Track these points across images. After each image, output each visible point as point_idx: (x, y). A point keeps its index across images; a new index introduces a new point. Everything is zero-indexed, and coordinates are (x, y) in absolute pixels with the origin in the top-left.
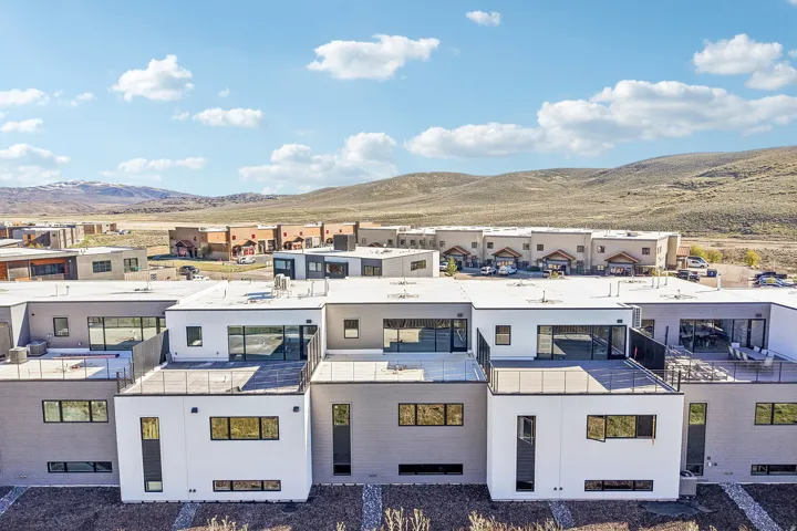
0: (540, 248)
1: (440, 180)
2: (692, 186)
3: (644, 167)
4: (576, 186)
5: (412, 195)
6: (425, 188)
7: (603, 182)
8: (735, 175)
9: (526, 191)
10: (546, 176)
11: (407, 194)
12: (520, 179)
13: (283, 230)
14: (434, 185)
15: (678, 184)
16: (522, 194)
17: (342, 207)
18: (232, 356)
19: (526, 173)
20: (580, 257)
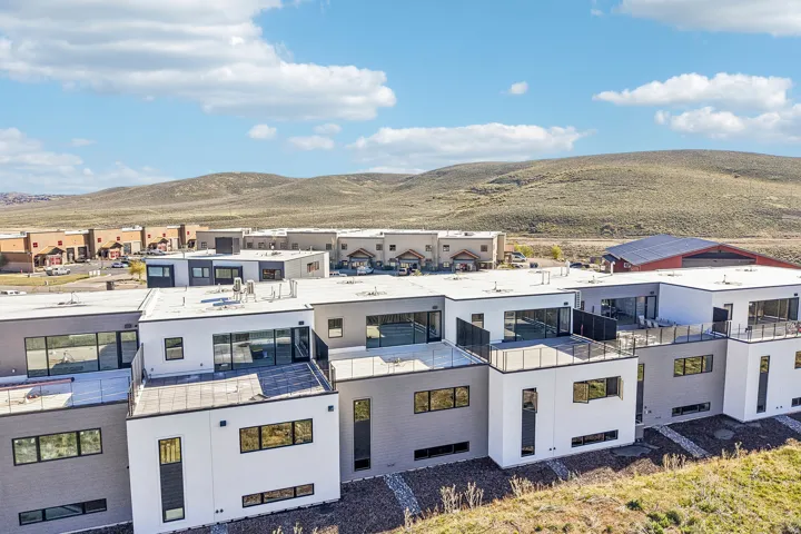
0: (393, 247)
1: (251, 181)
2: (485, 192)
3: (445, 173)
4: (386, 190)
5: (221, 196)
6: (235, 190)
7: (409, 187)
8: (518, 182)
9: (341, 195)
10: (358, 180)
11: (217, 195)
12: (333, 183)
13: (97, 235)
14: (246, 186)
15: (473, 190)
16: (335, 196)
17: (140, 209)
18: (218, 367)
19: (339, 176)
20: (428, 255)
